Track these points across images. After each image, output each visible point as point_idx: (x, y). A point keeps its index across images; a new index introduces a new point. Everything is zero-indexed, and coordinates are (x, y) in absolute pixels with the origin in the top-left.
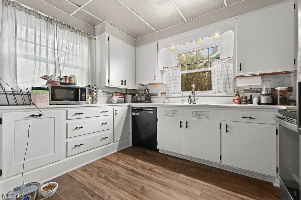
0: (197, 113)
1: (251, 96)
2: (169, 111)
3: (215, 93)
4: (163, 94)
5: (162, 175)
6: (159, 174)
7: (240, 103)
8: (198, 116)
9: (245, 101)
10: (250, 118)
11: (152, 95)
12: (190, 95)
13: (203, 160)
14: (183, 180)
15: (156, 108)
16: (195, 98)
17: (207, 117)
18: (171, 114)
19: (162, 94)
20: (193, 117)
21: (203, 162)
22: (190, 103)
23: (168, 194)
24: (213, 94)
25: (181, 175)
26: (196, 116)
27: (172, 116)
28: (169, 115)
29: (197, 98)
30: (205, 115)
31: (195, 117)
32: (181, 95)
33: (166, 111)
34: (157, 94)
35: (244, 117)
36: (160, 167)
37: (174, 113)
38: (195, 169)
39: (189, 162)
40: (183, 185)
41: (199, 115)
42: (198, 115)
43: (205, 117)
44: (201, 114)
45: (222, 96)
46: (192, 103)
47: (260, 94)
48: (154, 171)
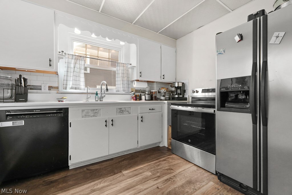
0: (121, 109)
1: (141, 95)
2: (90, 111)
3: (118, 91)
4: (53, 88)
5: (111, 184)
6: (108, 186)
7: (136, 100)
8: (122, 113)
9: (139, 98)
10: (153, 109)
11: (31, 89)
12: (97, 92)
13: (122, 152)
14: (131, 174)
15: (68, 108)
16: (103, 95)
17: (129, 112)
18: (92, 114)
19: (50, 88)
20: (118, 114)
21: (123, 153)
22: (97, 101)
23: (139, 191)
24: (116, 92)
25: (125, 172)
26: (120, 112)
27: (94, 116)
28: (89, 116)
29: (104, 95)
30: (127, 110)
31: (119, 114)
32: (86, 91)
33: (85, 111)
34: (40, 88)
35: (150, 109)
36: (98, 180)
37: (96, 113)
38: (124, 162)
39: (113, 160)
40: (137, 177)
41: (123, 111)
42: (121, 111)
43: (127, 113)
44: (124, 110)
45: (122, 94)
46: (99, 101)
47: (145, 93)
48: (99, 188)
